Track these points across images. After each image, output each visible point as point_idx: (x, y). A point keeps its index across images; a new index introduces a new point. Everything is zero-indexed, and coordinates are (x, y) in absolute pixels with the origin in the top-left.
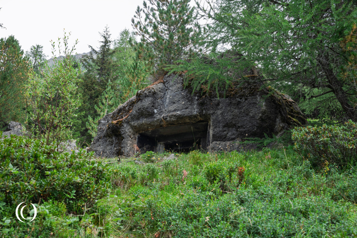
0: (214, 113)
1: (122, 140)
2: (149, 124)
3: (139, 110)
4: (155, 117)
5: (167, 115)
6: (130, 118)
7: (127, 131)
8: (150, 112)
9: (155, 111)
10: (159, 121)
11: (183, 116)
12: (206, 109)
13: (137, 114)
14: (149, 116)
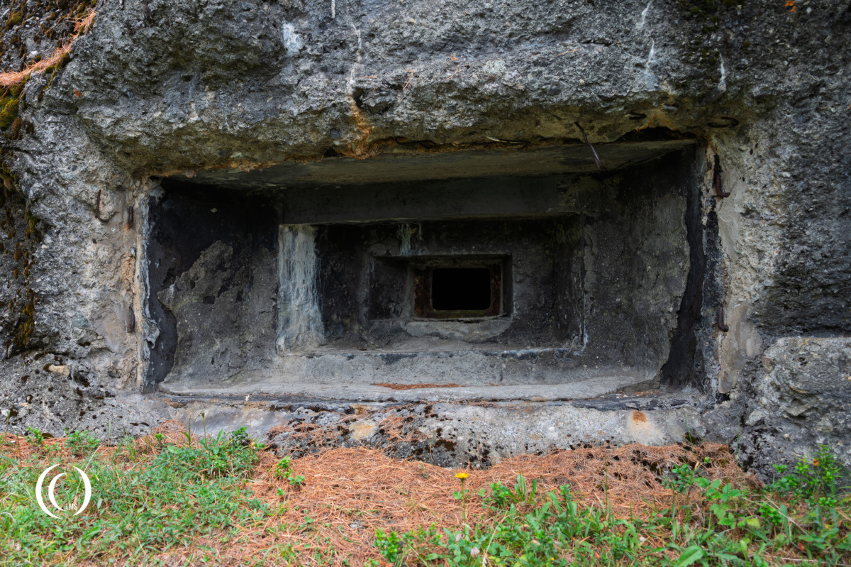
0: (814, 90)
1: (40, 239)
2: (243, 137)
3: (151, 20)
4: (289, 89)
5: (390, 76)
6: (84, 80)
7: (65, 171)
8: (247, 47)
9: (291, 36)
10: (323, 123)
11: (538, 105)
12: (745, 50)
13: (139, 52)
14: (241, 76)
